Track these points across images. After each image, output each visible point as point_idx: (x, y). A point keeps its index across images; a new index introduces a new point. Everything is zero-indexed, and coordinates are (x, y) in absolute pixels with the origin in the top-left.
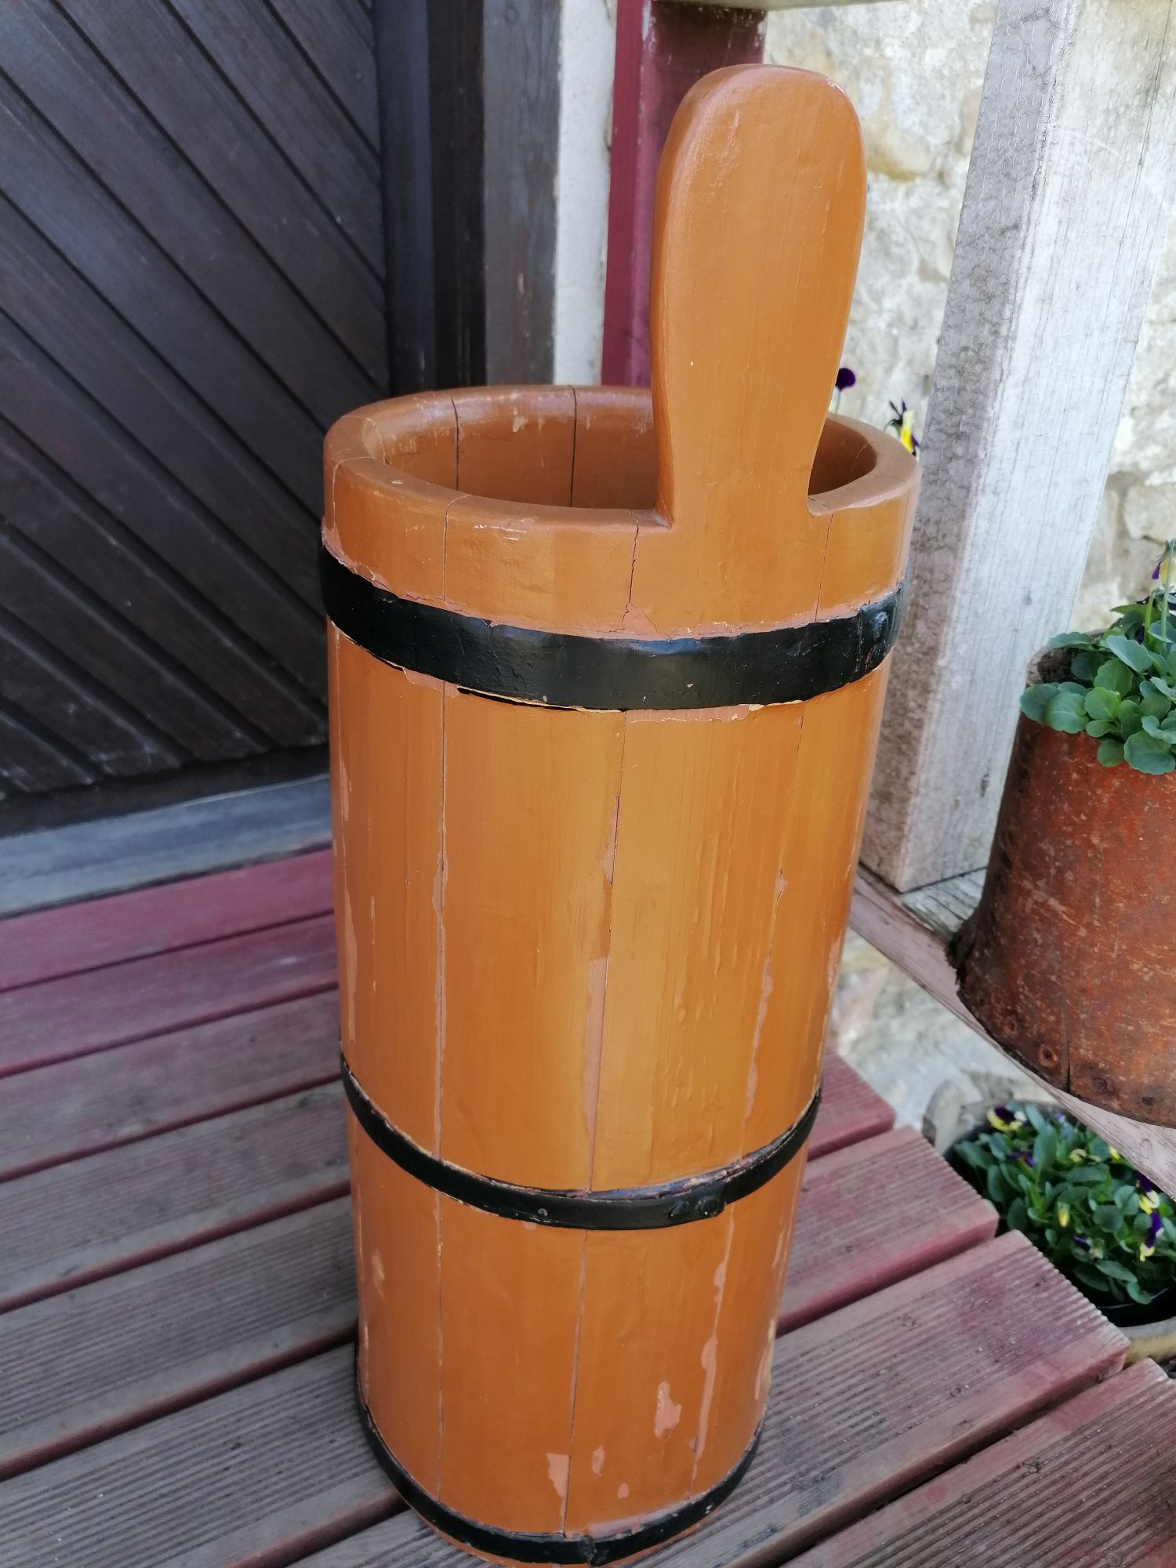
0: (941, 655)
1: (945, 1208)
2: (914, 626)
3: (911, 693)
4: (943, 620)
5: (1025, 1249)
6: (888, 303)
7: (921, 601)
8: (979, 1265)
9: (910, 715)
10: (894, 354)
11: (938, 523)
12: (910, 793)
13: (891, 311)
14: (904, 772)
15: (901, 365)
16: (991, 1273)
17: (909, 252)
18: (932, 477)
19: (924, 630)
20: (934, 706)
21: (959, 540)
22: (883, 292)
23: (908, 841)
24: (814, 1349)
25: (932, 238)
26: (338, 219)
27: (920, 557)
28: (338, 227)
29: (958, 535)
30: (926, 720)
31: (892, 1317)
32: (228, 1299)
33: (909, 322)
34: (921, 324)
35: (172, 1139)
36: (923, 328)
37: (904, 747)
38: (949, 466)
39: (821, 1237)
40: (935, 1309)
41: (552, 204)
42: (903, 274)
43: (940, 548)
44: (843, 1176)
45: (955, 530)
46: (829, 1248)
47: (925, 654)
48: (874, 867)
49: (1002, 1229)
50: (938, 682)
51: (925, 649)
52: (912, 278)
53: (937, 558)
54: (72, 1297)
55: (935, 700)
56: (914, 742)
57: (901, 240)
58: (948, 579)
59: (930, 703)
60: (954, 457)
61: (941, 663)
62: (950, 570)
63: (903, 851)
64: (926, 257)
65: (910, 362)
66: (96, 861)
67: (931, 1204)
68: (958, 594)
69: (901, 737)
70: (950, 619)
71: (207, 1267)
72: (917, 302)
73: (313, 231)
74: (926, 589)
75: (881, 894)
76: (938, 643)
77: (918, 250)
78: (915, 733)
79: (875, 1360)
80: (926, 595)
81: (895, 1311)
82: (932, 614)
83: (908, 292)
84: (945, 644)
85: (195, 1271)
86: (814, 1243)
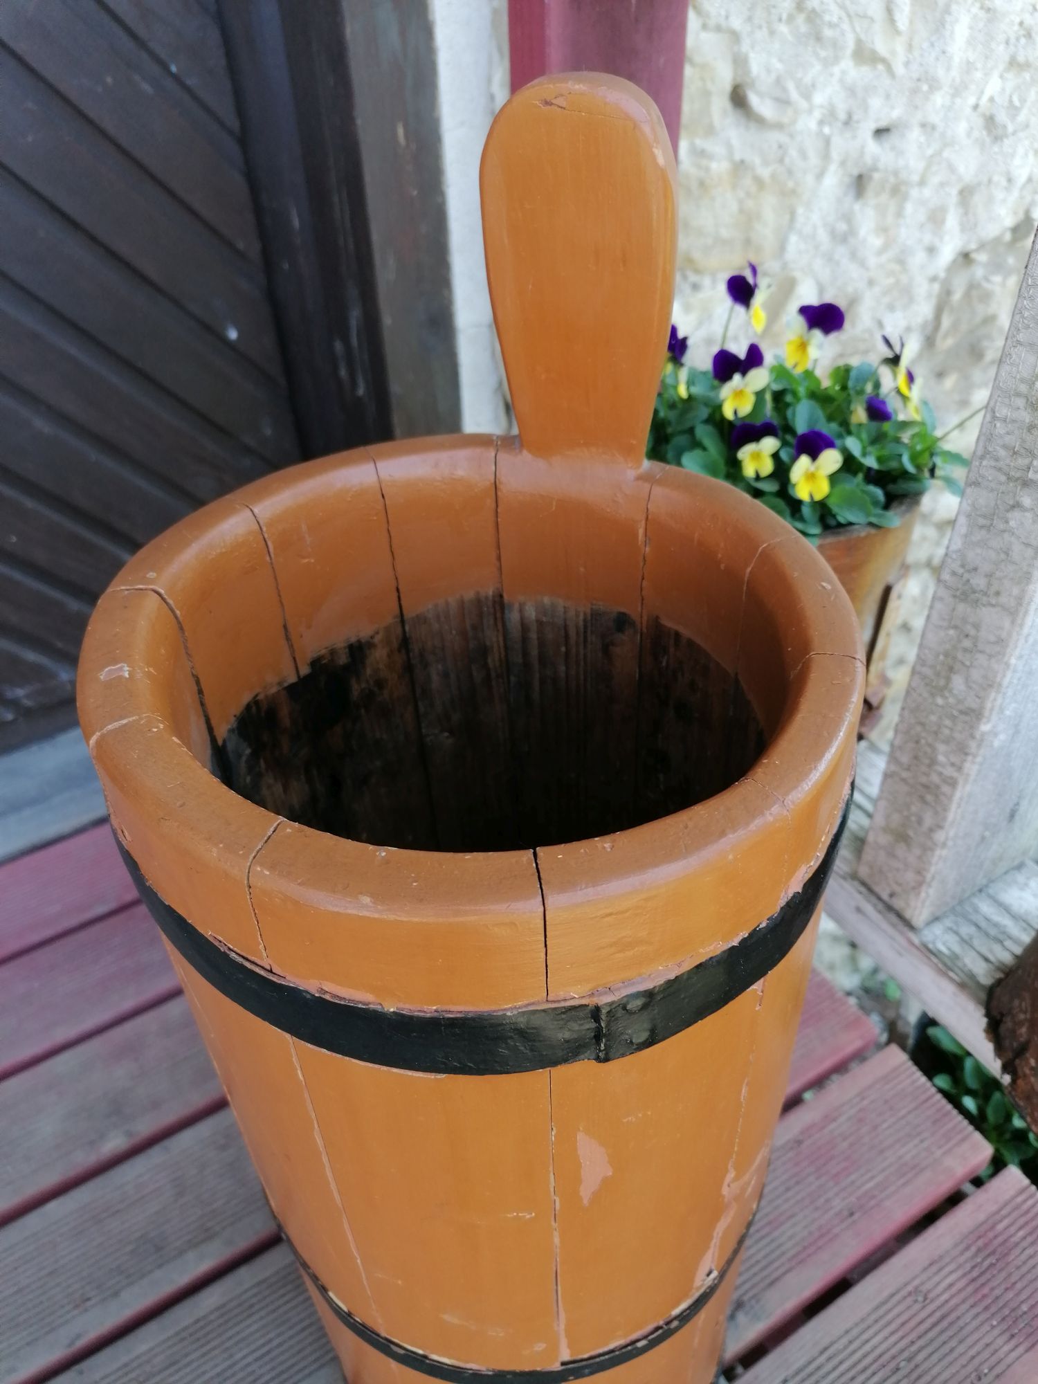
0: (984, 720)
1: (940, 1147)
2: (948, 679)
3: (941, 748)
4: (990, 684)
5: (1025, 1189)
6: (819, 98)
7: (960, 655)
8: (981, 1217)
9: (940, 769)
10: (826, 156)
11: (989, 576)
12: (935, 844)
13: (822, 107)
14: (928, 821)
15: (833, 168)
16: (993, 1227)
17: (843, 34)
18: (981, 521)
19: (963, 687)
20: (971, 768)
21: (1020, 604)
22: (813, 86)
23: (930, 886)
24: (832, 1344)
25: (870, 13)
26: (174, 69)
27: (961, 607)
28: (175, 77)
29: (1020, 600)
30: (961, 782)
31: (904, 1293)
32: (239, 1356)
33: (842, 116)
34: (855, 117)
35: (155, 1156)
36: (858, 122)
37: (929, 798)
38: (1009, 515)
39: (822, 1200)
40: (946, 1277)
41: (427, 30)
42: (836, 60)
43: (993, 606)
44: (834, 1120)
45: (1015, 591)
46: (832, 1213)
47: (961, 712)
48: (885, 896)
49: (998, 1164)
50: (979, 746)
51: (961, 707)
52: (847, 64)
53: (987, 615)
54: (81, 1373)
55: (973, 763)
56: (942, 798)
57: (835, 20)
58: (1001, 642)
59: (967, 765)
60: (1017, 506)
61: (985, 727)
62: (1004, 635)
63: (923, 895)
64: (863, 37)
65: (843, 163)
66: (32, 802)
67: (925, 1144)
68: (1013, 661)
69: (926, 787)
70: (1000, 685)
71: (212, 1317)
72: (851, 91)
73: (147, 88)
74: (967, 643)
75: (894, 926)
76: (982, 708)
77: (854, 31)
78: (945, 789)
79: (893, 1351)
80: (965, 650)
81: (906, 1285)
82: (976, 674)
83: (841, 81)
84: (992, 709)
85: (202, 1323)
86: (817, 1209)
